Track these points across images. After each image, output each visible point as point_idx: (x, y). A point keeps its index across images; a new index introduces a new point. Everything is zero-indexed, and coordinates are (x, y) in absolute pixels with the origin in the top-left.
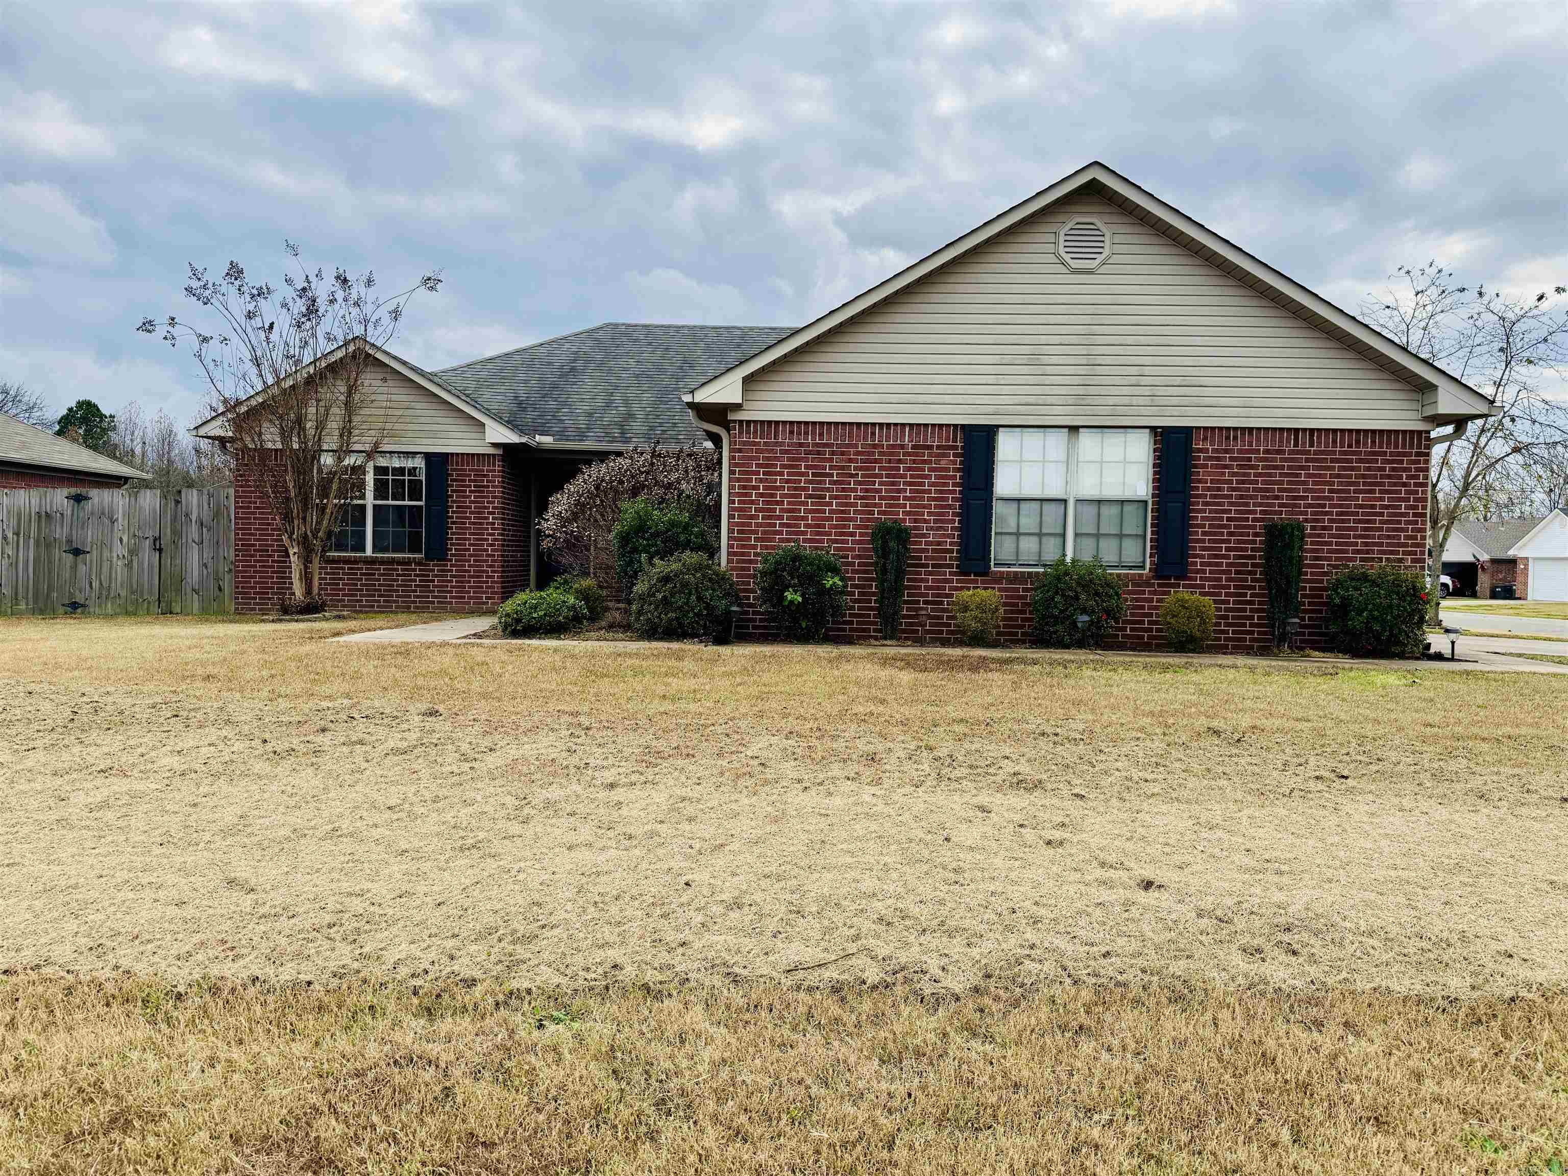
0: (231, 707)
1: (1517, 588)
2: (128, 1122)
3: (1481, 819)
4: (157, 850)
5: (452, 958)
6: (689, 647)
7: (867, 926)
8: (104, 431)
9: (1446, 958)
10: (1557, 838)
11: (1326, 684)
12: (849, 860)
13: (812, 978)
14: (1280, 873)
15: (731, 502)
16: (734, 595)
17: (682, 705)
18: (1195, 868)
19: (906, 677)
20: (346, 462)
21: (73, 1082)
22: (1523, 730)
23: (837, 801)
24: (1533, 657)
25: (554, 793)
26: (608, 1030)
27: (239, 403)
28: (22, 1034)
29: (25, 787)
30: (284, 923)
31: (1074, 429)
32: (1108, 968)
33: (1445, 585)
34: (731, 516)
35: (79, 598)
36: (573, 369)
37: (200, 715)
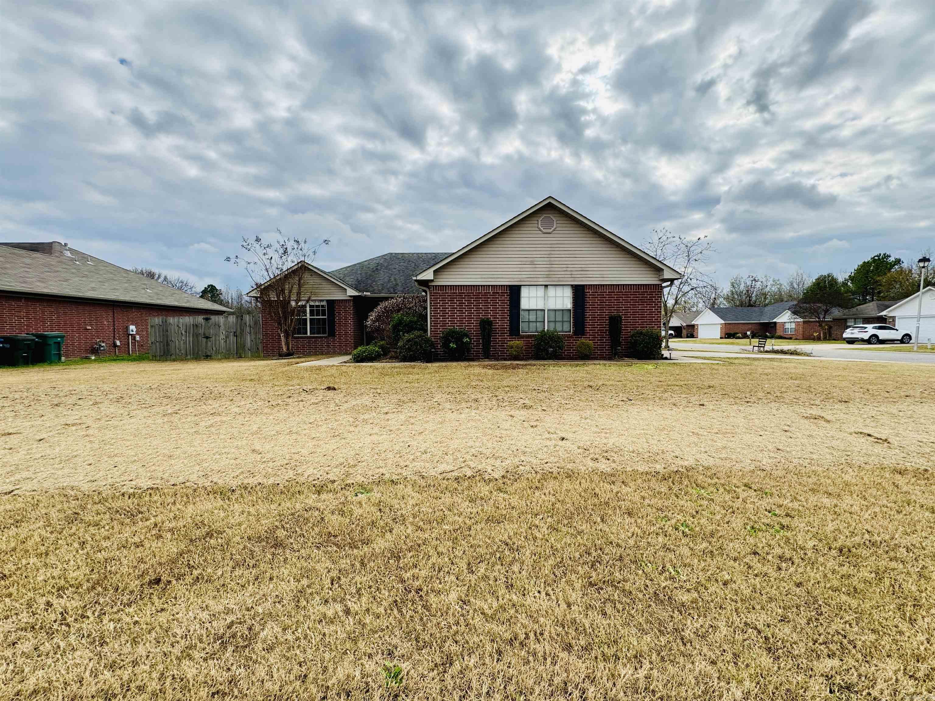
0: (258, 390)
1: (695, 334)
2: (212, 534)
3: (673, 412)
4: (229, 441)
5: (327, 474)
6: (418, 364)
7: (468, 457)
8: (218, 295)
9: (656, 459)
10: (696, 417)
11: (629, 369)
12: (465, 435)
13: (449, 475)
14: (606, 433)
15: (431, 313)
16: (432, 345)
17: (413, 384)
18: (580, 432)
19: (490, 372)
20: (299, 304)
21: (194, 521)
22: (690, 382)
23: (463, 416)
24: (696, 357)
25: (366, 416)
26: (379, 495)
27: (261, 285)
28: (178, 506)
29: (184, 420)
30: (271, 464)
31: (546, 286)
32: (547, 467)
33: (671, 334)
34: (431, 318)
35: (209, 354)
36: (377, 269)
37: (247, 393)
